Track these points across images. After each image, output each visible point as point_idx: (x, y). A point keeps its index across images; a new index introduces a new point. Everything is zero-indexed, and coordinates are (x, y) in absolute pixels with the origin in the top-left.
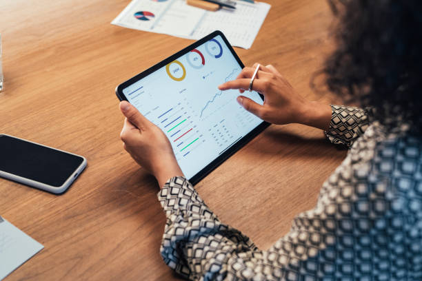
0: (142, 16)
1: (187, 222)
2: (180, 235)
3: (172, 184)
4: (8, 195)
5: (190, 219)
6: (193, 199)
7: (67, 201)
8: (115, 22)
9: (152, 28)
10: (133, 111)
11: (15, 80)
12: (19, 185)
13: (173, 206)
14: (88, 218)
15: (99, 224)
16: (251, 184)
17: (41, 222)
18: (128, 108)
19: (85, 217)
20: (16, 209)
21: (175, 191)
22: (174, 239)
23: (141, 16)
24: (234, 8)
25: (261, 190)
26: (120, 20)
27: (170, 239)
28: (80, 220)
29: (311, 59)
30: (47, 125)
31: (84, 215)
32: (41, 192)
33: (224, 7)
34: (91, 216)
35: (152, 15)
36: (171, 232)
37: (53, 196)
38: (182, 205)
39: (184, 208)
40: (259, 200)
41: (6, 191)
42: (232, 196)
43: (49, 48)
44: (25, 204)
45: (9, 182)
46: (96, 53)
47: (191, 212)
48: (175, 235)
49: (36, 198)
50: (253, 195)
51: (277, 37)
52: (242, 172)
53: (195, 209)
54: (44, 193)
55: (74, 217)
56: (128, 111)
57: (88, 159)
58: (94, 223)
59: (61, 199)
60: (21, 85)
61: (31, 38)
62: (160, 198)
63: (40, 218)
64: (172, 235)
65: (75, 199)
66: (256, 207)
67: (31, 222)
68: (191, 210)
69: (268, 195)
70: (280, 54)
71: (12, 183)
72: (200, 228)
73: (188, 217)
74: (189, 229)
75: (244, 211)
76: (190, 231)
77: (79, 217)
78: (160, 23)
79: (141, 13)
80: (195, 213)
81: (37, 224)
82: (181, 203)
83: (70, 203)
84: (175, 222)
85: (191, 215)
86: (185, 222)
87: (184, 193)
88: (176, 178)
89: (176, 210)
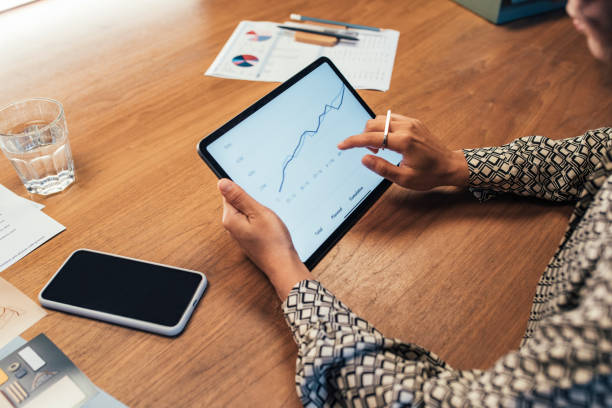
0: (243, 61)
1: (335, 338)
2: (326, 357)
3: (303, 289)
4: (100, 347)
5: (339, 335)
6: (336, 306)
7: (189, 345)
8: (210, 72)
9: (258, 75)
10: (236, 191)
11: (89, 165)
12: (115, 328)
13: (310, 318)
14: (223, 371)
15: (241, 380)
16: (443, 288)
17: (154, 387)
18: (230, 188)
19: (219, 371)
20: (116, 368)
21: (309, 297)
22: (318, 362)
23: (241, 61)
24: (356, 40)
25: (461, 296)
26: (216, 69)
27: (312, 364)
28: (212, 376)
29: (470, 97)
30: (142, 228)
31: (217, 367)
32: (148, 335)
33: (343, 40)
34: (227, 368)
35: (254, 59)
36: (313, 353)
37: (165, 340)
38: (323, 316)
39: (325, 319)
40: (462, 313)
41: (96, 340)
42: (422, 310)
43: (129, 116)
44: (127, 359)
45: (99, 324)
46: (192, 116)
47: (337, 325)
48: (320, 356)
49: (142, 346)
50: (451, 305)
51: (419, 71)
52: (427, 270)
53: (343, 319)
54: (153, 337)
55: (201, 372)
56: (229, 192)
57: (207, 274)
58: (233, 379)
59: (177, 343)
60: (100, 171)
61: (103, 104)
62: (286, 310)
63: (152, 381)
64: (315, 358)
65: (199, 342)
66: (460, 326)
67: (139, 390)
68: (337, 321)
69: (472, 302)
70: (429, 94)
71: (103, 325)
72: (356, 343)
73: (334, 332)
74: (339, 347)
75: (446, 333)
76: (342, 350)
77: (210, 372)
78: (267, 68)
79: (240, 57)
80: (344, 324)
81: (150, 390)
82: (321, 313)
83: (193, 348)
84: (317, 339)
85: (340, 329)
86: (331, 339)
87: (322, 299)
88: (307, 282)
89: (315, 323)
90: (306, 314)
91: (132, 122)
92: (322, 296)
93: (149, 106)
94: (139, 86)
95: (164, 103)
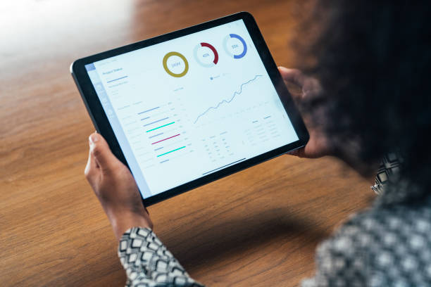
1: (151, 278)
3: (133, 235)
6: (160, 253)
13: (134, 262)
21: (137, 243)
38: (145, 261)
39: (147, 263)
53: (162, 265)
62: (119, 254)
68: (156, 265)
72: (168, 284)
74: (152, 285)
82: (144, 258)
85: (156, 270)
86: (148, 278)
87: (148, 246)
88: (139, 230)
89: (138, 267)
90: (133, 258)
91: (16, 157)
92: (149, 243)
93: (37, 143)
94: (31, 121)
95: (53, 142)
